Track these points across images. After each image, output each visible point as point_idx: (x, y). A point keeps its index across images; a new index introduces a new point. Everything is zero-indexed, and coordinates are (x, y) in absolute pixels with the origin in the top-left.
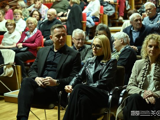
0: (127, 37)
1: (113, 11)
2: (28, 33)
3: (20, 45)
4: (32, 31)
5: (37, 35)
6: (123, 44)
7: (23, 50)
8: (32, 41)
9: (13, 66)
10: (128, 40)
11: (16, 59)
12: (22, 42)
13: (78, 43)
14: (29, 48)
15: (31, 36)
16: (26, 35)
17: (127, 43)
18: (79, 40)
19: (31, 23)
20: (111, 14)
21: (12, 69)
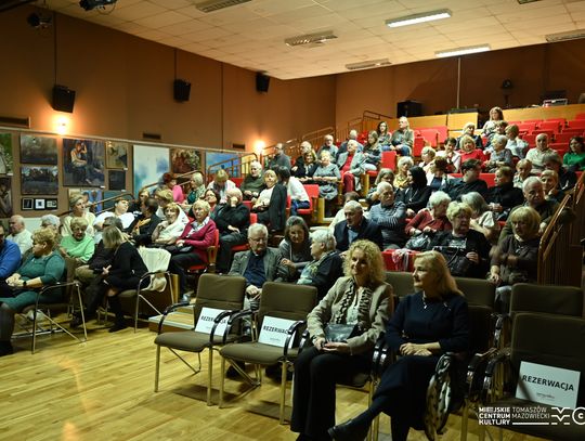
0: (331, 238)
1: (335, 193)
2: (195, 224)
3: (181, 243)
4: (201, 222)
5: (208, 229)
6: (325, 250)
7: (184, 250)
8: (199, 236)
9: (166, 276)
10: (333, 244)
11: (172, 263)
12: (185, 238)
13: (259, 245)
14: (194, 248)
15: (199, 228)
16: (193, 226)
17: (331, 249)
18: (258, 240)
19: (200, 209)
20: (331, 198)
21: (164, 279)
